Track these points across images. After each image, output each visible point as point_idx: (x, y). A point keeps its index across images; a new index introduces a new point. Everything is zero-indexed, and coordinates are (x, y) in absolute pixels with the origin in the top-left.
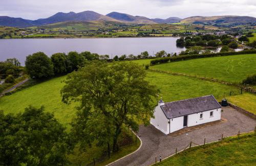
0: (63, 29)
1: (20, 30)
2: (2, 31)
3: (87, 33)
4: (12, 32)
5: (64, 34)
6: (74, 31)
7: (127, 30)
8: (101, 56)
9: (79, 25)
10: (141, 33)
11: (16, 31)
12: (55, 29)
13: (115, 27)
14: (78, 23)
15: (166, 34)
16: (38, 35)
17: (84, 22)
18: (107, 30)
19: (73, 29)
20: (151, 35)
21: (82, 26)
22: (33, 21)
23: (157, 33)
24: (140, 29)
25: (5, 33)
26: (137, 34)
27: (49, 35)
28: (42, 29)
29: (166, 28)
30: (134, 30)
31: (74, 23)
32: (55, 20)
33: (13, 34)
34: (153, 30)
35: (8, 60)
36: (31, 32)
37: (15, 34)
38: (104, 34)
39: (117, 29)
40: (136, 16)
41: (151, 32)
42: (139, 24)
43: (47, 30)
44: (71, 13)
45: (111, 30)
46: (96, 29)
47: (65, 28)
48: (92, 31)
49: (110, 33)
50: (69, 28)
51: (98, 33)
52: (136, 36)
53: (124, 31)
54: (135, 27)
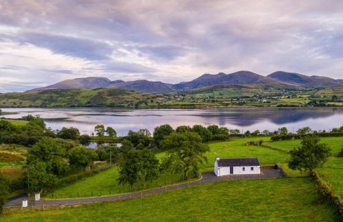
0: (207, 95)
1: (157, 96)
2: (138, 97)
3: (238, 100)
4: (148, 98)
5: (209, 101)
6: (221, 98)
7: (294, 96)
8: (231, 131)
9: (229, 89)
10: (315, 102)
11: (153, 98)
12: (198, 96)
13: (278, 92)
14: (227, 87)
16: (177, 103)
17: (235, 86)
18: (265, 97)
19: (220, 94)
20: (327, 104)
21: (233, 91)
22: (174, 85)
23: (339, 101)
24: (315, 95)
25: (142, 100)
26: (307, 101)
27: (189, 103)
28: (182, 95)
30: (304, 96)
31: (223, 87)
32: (199, 84)
33: (149, 101)
34: (335, 97)
35: (140, 130)
36: (170, 99)
37: (152, 101)
38: (261, 102)
39: (280, 95)
40: (313, 76)
41: (331, 99)
42: (316, 87)
43: (188, 96)
44: (220, 74)
45: (271, 97)
46: (251, 95)
47: (211, 94)
48: (244, 97)
49: (269, 100)
50: (216, 94)
51: (251, 100)
52: (306, 105)
53: (289, 98)
54: (307, 93)
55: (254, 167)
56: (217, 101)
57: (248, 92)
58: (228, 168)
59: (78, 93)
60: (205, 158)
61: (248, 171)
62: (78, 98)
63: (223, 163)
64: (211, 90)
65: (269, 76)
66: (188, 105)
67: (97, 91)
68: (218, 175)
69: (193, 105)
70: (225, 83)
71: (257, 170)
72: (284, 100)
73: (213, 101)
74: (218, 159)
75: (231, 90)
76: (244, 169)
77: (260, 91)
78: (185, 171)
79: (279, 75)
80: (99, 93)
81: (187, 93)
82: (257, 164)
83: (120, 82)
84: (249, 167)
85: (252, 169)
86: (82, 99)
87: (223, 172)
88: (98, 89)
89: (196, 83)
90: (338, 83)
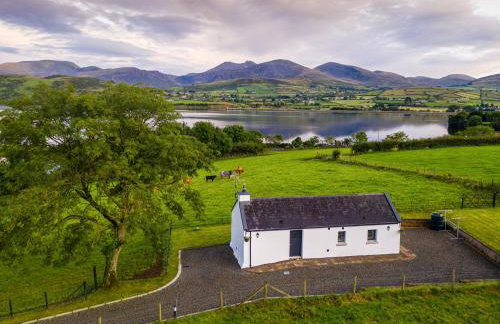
0: (228, 92)
3: (273, 100)
5: (230, 100)
6: (248, 97)
7: (352, 97)
9: (260, 85)
10: (382, 105)
12: (214, 93)
13: (330, 91)
14: (258, 82)
15: (435, 107)
16: (181, 102)
17: (269, 81)
18: (312, 97)
19: (247, 92)
20: (400, 108)
21: (266, 88)
22: (178, 77)
23: (415, 106)
24: (381, 96)
26: (372, 105)
27: (199, 102)
28: (190, 92)
29: (437, 97)
30: (367, 98)
31: (251, 81)
32: (216, 77)
34: (408, 99)
36: (170, 96)
38: (306, 104)
39: (333, 96)
40: (377, 72)
41: (403, 102)
42: (380, 86)
43: (199, 94)
44: (248, 63)
45: (320, 98)
46: (292, 95)
47: (233, 92)
48: (282, 97)
49: (318, 102)
50: (241, 91)
51: (293, 102)
52: (370, 109)
53: (345, 99)
54: (370, 93)
55: (381, 229)
56: (242, 101)
57: (287, 89)
58: (284, 235)
59: (20, 82)
60: (192, 196)
61: (357, 243)
62: (20, 90)
63: (263, 215)
64: (233, 86)
65: (318, 68)
66: (197, 105)
67: (52, 80)
68: (245, 265)
69: (206, 105)
70: (255, 77)
71: (389, 241)
72: (338, 102)
73: (237, 101)
74: (245, 198)
75: (263, 86)
76: (342, 236)
77: (304, 90)
78: (107, 251)
79: (331, 68)
80: (56, 82)
81: (198, 88)
82: (389, 218)
83: (94, 69)
84: (362, 231)
85: (372, 235)
86: (27, 92)
87: (265, 249)
88: (54, 77)
89: (212, 75)
90: (410, 82)
